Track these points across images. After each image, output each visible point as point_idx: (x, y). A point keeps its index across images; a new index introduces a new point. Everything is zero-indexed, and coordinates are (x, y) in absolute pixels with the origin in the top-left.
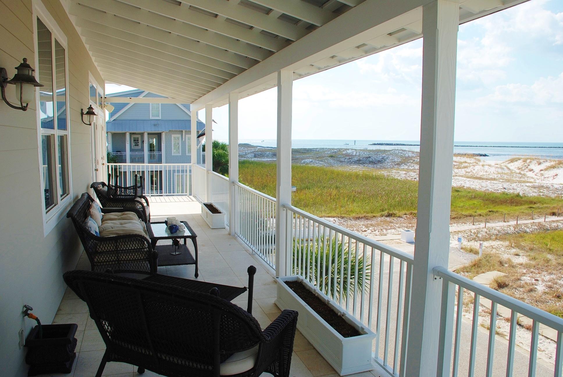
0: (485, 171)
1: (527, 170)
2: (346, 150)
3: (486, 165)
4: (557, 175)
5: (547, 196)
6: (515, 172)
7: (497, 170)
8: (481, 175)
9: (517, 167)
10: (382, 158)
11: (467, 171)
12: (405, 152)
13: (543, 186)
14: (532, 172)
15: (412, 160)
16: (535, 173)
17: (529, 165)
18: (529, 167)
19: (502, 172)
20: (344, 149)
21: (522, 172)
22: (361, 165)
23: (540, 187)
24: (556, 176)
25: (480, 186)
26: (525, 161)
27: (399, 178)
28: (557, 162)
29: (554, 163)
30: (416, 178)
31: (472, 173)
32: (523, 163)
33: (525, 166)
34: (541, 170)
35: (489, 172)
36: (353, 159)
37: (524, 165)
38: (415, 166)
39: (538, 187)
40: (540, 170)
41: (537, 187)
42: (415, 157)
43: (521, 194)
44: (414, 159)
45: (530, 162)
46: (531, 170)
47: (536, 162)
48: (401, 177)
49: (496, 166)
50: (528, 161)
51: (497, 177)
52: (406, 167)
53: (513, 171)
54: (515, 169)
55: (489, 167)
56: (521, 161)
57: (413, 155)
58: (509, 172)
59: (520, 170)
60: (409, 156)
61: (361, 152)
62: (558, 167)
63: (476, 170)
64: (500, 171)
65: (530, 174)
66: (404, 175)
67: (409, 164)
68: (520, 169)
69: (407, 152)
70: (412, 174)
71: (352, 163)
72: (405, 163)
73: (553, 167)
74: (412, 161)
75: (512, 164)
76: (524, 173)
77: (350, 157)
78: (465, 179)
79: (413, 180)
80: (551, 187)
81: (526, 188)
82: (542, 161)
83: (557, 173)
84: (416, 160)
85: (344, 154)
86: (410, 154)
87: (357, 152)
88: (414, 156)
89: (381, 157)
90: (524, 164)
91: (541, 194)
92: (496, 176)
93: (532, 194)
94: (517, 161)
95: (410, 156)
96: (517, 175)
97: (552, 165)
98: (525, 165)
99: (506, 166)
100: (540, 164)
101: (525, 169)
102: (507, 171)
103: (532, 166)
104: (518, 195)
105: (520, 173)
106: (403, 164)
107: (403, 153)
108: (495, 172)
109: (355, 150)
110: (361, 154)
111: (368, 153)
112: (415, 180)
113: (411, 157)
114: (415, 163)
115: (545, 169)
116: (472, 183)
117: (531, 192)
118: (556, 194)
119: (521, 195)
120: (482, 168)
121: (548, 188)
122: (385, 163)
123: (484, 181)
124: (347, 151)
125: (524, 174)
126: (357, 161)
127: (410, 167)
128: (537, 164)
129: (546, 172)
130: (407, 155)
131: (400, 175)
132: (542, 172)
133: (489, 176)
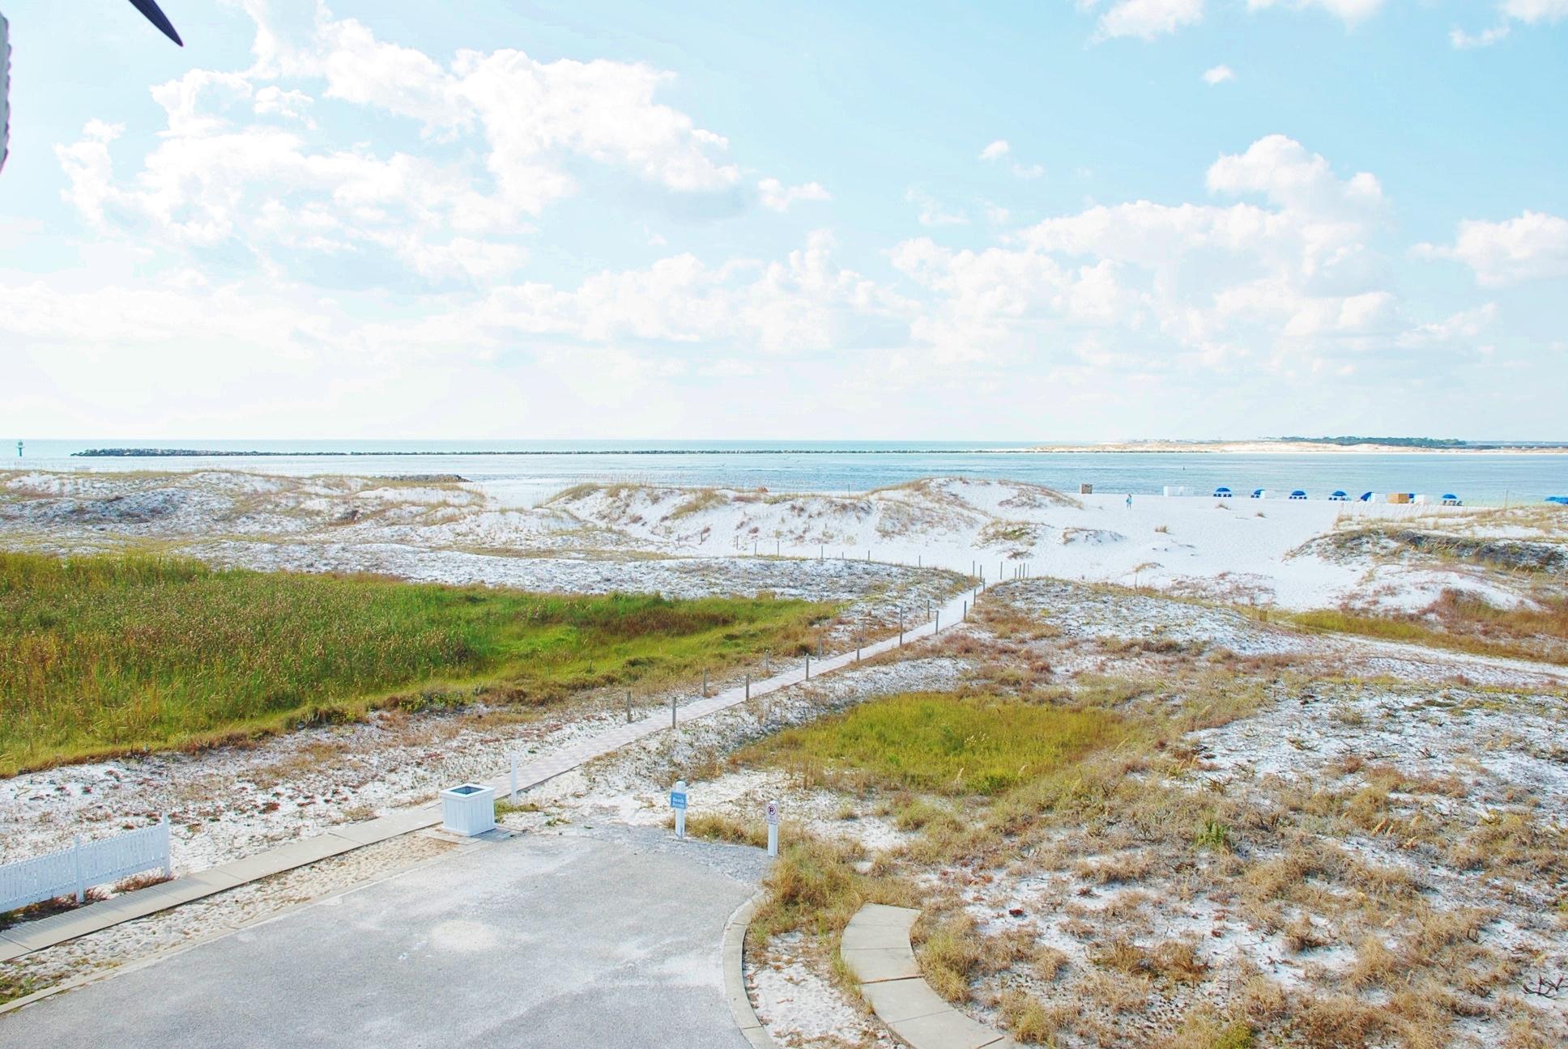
0: (513, 527)
1: (624, 520)
2: (17, 476)
3: (512, 510)
4: (707, 530)
5: (733, 595)
6: (595, 528)
7: (545, 522)
8: (504, 539)
9: (595, 511)
10: (165, 501)
11: (458, 531)
12: (242, 479)
13: (708, 567)
14: (640, 524)
15: (270, 502)
16: (648, 527)
17: (628, 505)
18: (628, 510)
19: (561, 529)
20: (10, 471)
21: (615, 527)
22: (90, 527)
23: (703, 569)
24: (706, 535)
25: (534, 579)
26: (614, 492)
27: (252, 567)
28: (700, 494)
29: (693, 495)
30: (312, 565)
31: (475, 537)
32: (611, 499)
33: (618, 507)
34: (665, 518)
35: (525, 531)
36: (55, 506)
37: (614, 505)
38: (285, 523)
39: (699, 570)
40: (660, 518)
41: (694, 570)
42: (277, 494)
43: (663, 594)
44: (277, 499)
45: (630, 496)
46: (636, 520)
47: (644, 496)
48: (261, 565)
49: (539, 510)
50: (624, 493)
51: (553, 543)
52: (257, 527)
53: (589, 525)
54: (591, 519)
55: (523, 517)
56: (599, 495)
57: (268, 486)
58: (578, 527)
59: (606, 520)
60: (256, 491)
61: (80, 481)
62: (707, 508)
63: (485, 526)
64: (554, 525)
65: (635, 530)
66: (269, 558)
67: (263, 515)
68: (605, 517)
69: (248, 477)
70: (294, 552)
71: (51, 521)
72: (250, 515)
73: (693, 508)
74: (269, 507)
75: (578, 503)
76: (620, 528)
77: (43, 501)
78: (474, 557)
79: (305, 570)
80: (731, 567)
81: (667, 573)
82: (659, 492)
83: (708, 525)
84: (284, 501)
85: (14, 491)
86: (260, 486)
87: (66, 481)
88: (274, 489)
89: (161, 498)
90: (614, 502)
91: (717, 590)
92: (549, 542)
93: (694, 591)
94: (589, 494)
95: (259, 489)
96: (605, 534)
97: (690, 503)
98: (617, 504)
99: (565, 511)
100: (655, 500)
101: (619, 518)
102: (571, 526)
103: (636, 509)
104: (658, 600)
105: (610, 530)
106: (244, 519)
107: (235, 480)
108: (541, 530)
109: (55, 474)
110: (82, 489)
111: (106, 485)
112: (312, 569)
113: (264, 494)
114: (283, 513)
115: (674, 514)
116: (501, 570)
117: (686, 586)
118: (753, 587)
119: (666, 599)
120: (502, 520)
121: (723, 570)
122: (177, 517)
123: (537, 560)
124: (24, 478)
125: (620, 533)
126: (72, 512)
127: (270, 527)
128: (649, 502)
129: (678, 522)
130: (248, 488)
131: (255, 557)
132: (668, 523)
133: (529, 542)
